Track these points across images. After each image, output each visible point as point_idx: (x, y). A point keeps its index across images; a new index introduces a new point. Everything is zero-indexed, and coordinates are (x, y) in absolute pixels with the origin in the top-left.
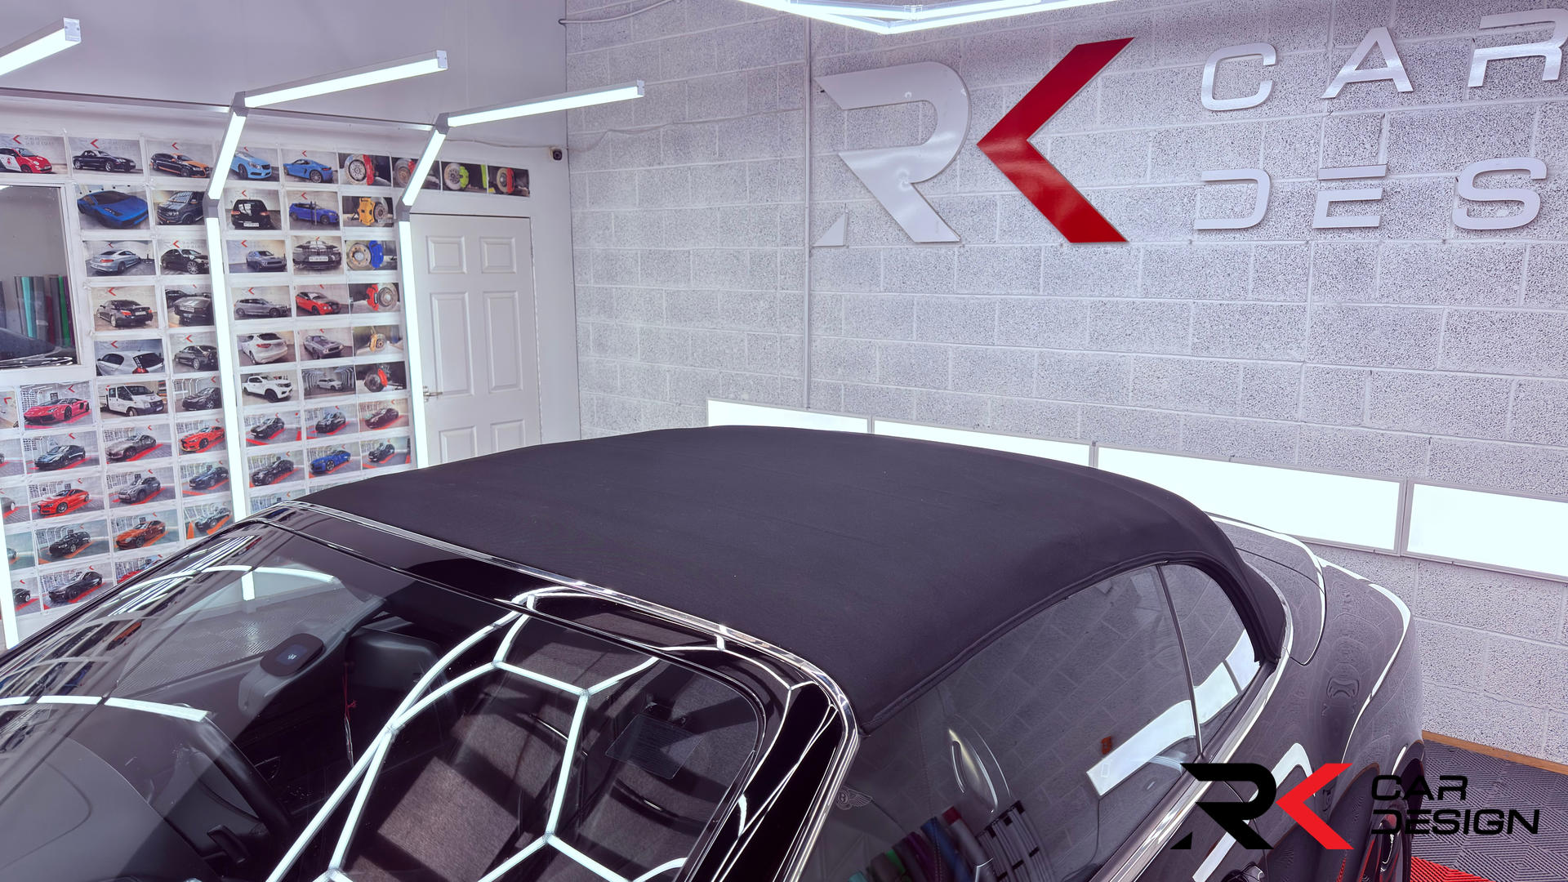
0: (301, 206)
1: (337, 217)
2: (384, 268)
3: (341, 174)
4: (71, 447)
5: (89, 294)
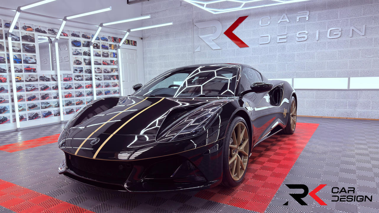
1: (108, 48)
2: (115, 58)
3: (109, 40)
4: (70, 85)
5: (73, 58)
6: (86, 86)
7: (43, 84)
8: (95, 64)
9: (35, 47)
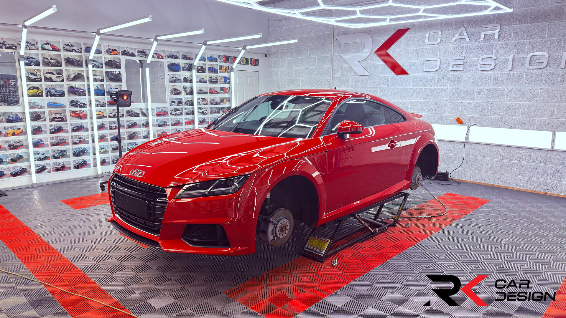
0: (210, 67)
1: (218, 71)
2: (227, 83)
3: (219, 60)
4: (165, 122)
5: (169, 87)
6: (186, 122)
7: (131, 121)
8: (198, 93)
9: (121, 74)
